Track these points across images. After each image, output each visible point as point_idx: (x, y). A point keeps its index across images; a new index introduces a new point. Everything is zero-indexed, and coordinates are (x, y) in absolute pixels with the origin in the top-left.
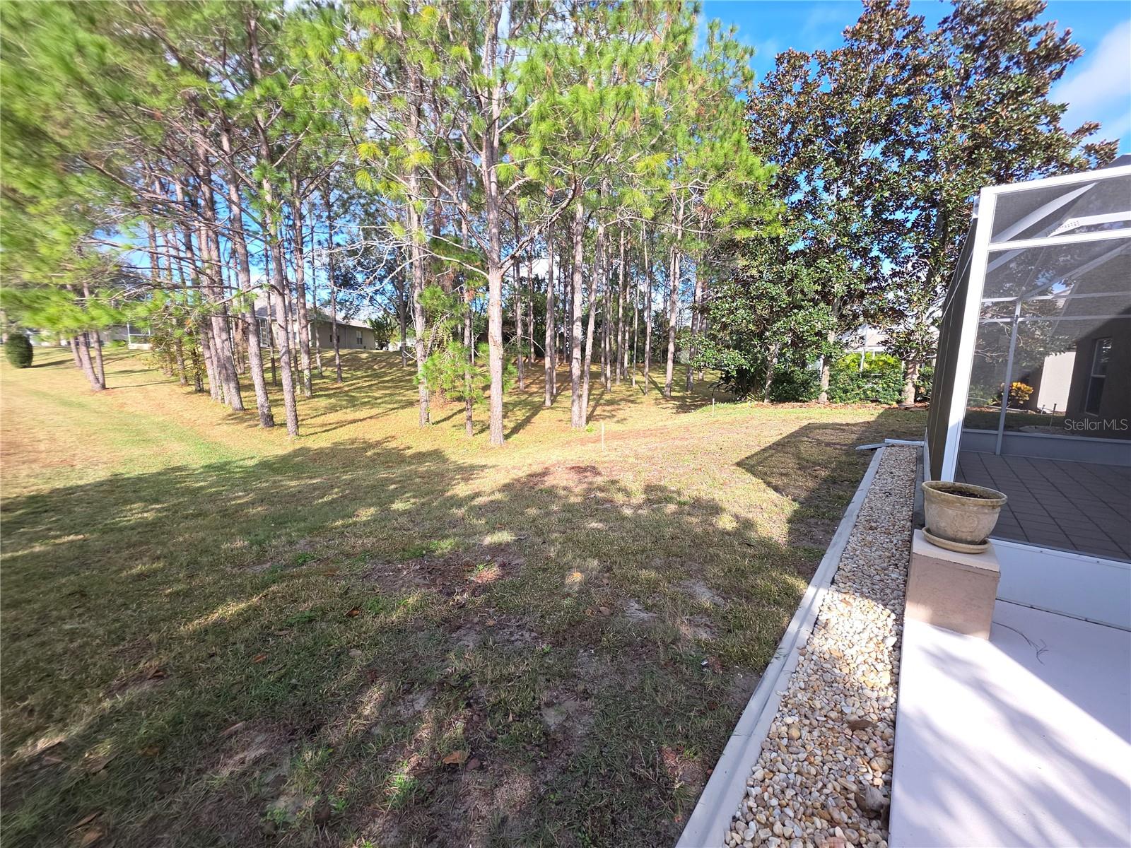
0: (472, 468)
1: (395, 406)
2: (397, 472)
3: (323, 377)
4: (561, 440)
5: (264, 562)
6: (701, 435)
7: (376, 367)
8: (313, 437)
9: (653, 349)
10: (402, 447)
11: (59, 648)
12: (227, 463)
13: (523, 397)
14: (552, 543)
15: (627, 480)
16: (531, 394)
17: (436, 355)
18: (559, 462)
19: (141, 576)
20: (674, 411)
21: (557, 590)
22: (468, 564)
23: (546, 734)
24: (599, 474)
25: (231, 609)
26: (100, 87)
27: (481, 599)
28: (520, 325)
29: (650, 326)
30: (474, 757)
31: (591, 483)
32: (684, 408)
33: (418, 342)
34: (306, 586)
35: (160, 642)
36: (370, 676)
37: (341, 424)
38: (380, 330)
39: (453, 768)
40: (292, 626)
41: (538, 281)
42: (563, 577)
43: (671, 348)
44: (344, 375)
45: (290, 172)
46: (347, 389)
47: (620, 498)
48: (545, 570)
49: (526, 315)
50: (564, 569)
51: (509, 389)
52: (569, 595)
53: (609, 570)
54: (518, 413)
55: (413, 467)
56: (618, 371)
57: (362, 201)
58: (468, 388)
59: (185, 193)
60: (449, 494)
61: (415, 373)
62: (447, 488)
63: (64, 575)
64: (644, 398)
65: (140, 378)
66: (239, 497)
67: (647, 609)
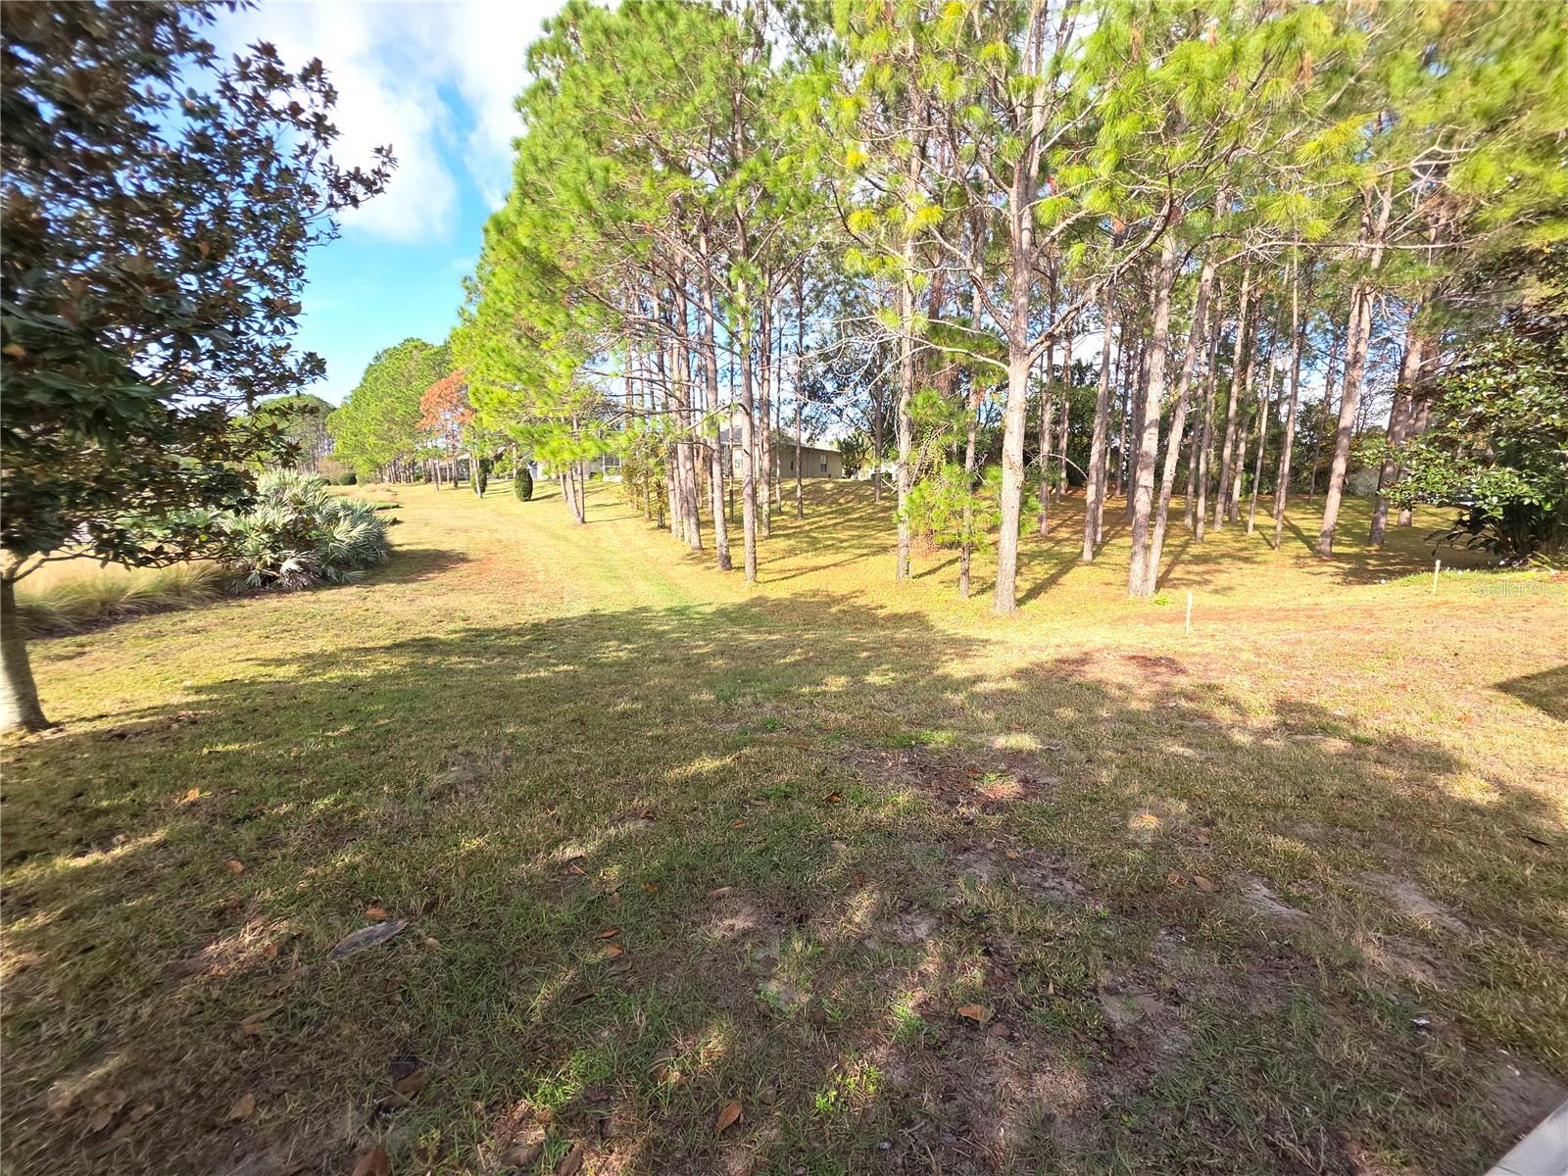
0: (969, 642)
1: (865, 551)
2: (869, 637)
3: (782, 513)
4: (1109, 613)
5: (733, 722)
6: (1404, 625)
7: (842, 501)
8: (770, 586)
9: (1295, 471)
10: (873, 605)
11: (572, 768)
12: (687, 608)
13: (1045, 546)
14: (1104, 763)
15: (1239, 686)
16: (1058, 542)
17: (922, 485)
18: (1107, 647)
19: (624, 715)
20: (1339, 579)
21: (1115, 832)
22: (973, 769)
23: (1109, 1029)
24: (1183, 671)
25: (708, 764)
26: (603, 210)
27: (996, 820)
28: (1047, 437)
29: (1292, 429)
30: (999, 1021)
31: (1167, 684)
32: (1360, 573)
33: (901, 466)
34: (780, 756)
35: (648, 785)
36: (857, 878)
37: (801, 571)
38: (850, 451)
39: (972, 1024)
40: (768, 798)
41: (1080, 369)
42: (1125, 817)
43: (1340, 466)
44: (805, 511)
45: (762, 265)
46: (807, 528)
47: (1224, 715)
48: (1093, 801)
49: (1056, 422)
50: (1126, 807)
51: (1026, 533)
52: (1136, 845)
53: (1209, 823)
54: (1038, 569)
55: (888, 632)
56: (1220, 507)
57: (839, 288)
58: (966, 530)
59: (661, 308)
60: (940, 672)
61: (896, 507)
62: (935, 664)
63: (566, 702)
64: (1272, 555)
65: (611, 512)
66: (700, 647)
67: (1288, 900)
